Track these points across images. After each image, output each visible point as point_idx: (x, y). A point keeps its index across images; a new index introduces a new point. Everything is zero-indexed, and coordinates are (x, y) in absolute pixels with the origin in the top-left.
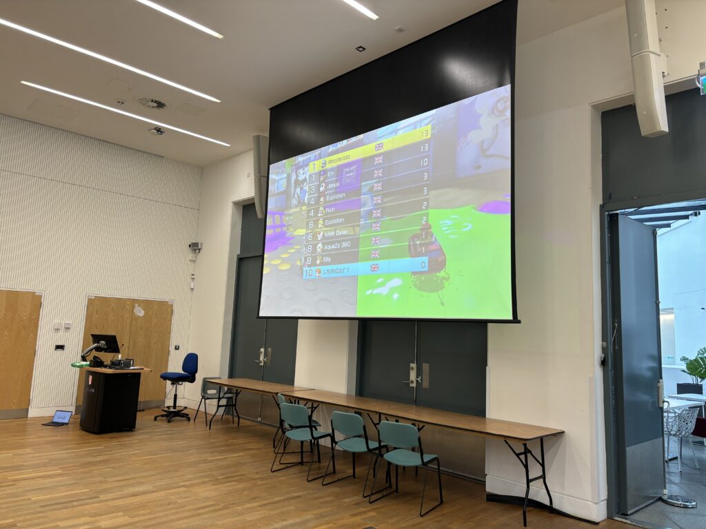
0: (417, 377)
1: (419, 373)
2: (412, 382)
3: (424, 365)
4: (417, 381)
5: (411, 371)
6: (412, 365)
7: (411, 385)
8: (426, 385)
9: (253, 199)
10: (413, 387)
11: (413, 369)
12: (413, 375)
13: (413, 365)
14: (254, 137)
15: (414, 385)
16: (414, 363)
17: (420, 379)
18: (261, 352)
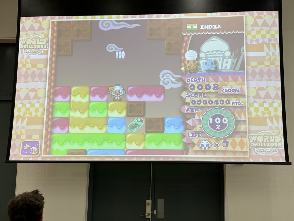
4: (153, 214)
15: (150, 217)
16: (150, 200)
17: (155, 212)
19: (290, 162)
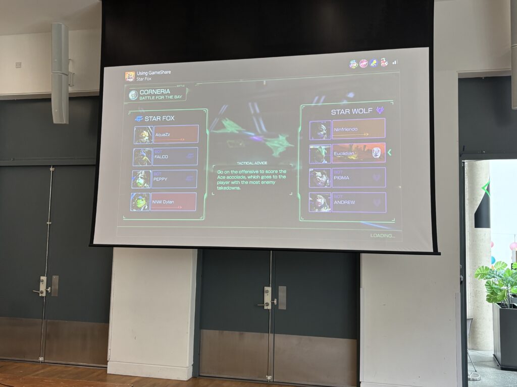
0: (273, 300)
1: (275, 295)
2: (267, 304)
3: (280, 287)
4: (273, 303)
5: (265, 294)
6: (266, 288)
7: (266, 308)
8: (283, 307)
10: (269, 310)
11: (267, 292)
12: (268, 298)
13: (269, 289)
15: (269, 307)
16: (269, 286)
17: (275, 302)
18: (43, 281)
19: (439, 251)
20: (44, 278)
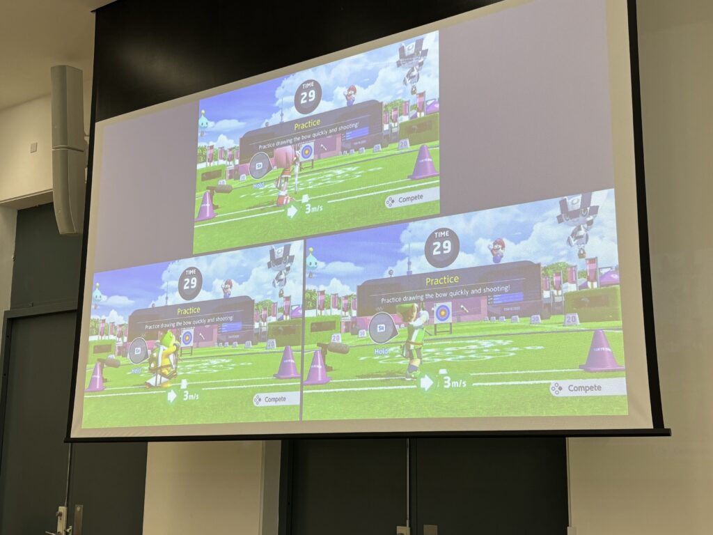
3: (426, 527)
6: (400, 529)
9: (49, 195)
13: (404, 531)
14: (52, 68)
16: (405, 525)
18: (61, 514)
20: (62, 509)
